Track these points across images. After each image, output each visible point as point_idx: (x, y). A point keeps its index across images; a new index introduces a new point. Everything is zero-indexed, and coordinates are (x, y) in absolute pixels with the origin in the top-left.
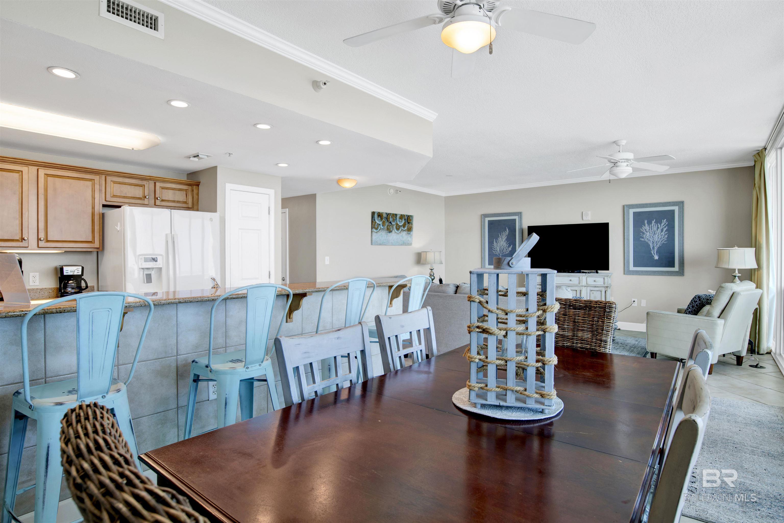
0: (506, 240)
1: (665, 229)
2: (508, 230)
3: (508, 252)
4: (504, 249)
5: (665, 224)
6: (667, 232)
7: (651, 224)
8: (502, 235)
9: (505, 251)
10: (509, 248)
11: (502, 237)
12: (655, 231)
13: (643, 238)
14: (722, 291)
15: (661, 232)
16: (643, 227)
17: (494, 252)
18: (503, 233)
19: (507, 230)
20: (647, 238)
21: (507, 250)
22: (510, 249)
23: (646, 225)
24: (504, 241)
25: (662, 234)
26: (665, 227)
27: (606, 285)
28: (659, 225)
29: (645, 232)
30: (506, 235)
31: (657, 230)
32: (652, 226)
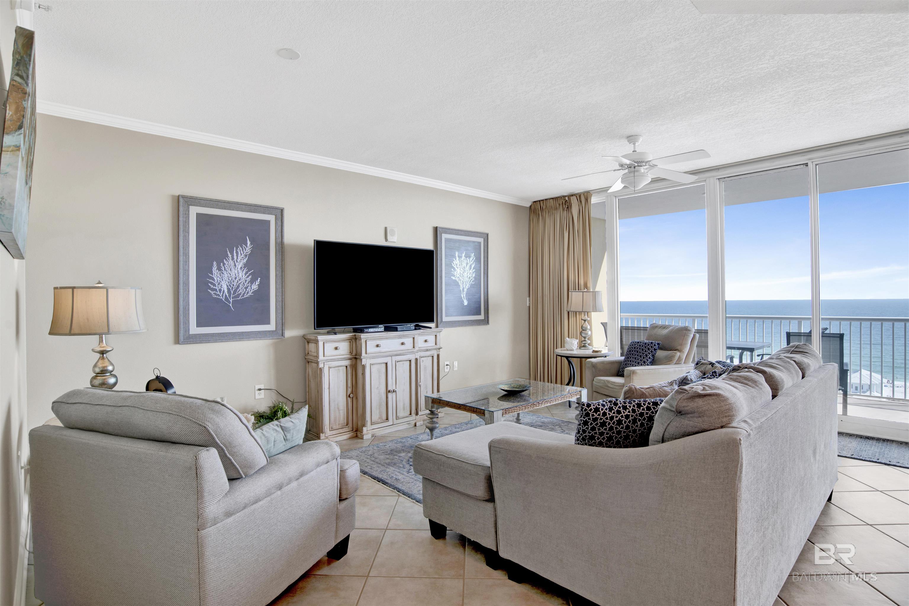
0: (245, 265)
1: (473, 266)
2: (251, 244)
3: (250, 294)
4: (238, 287)
5: (473, 259)
6: (475, 270)
7: (462, 258)
8: (235, 254)
9: (241, 290)
10: (252, 283)
11: (235, 257)
12: (465, 268)
13: (454, 276)
14: (689, 335)
15: (470, 270)
16: (454, 260)
17: (212, 292)
18: (237, 249)
19: (249, 243)
20: (458, 276)
21: (246, 288)
22: (255, 287)
23: (457, 258)
24: (241, 268)
25: (470, 272)
26: (473, 264)
27: (438, 346)
28: (468, 260)
29: (456, 268)
30: (246, 256)
31: (467, 266)
32: (462, 260)
